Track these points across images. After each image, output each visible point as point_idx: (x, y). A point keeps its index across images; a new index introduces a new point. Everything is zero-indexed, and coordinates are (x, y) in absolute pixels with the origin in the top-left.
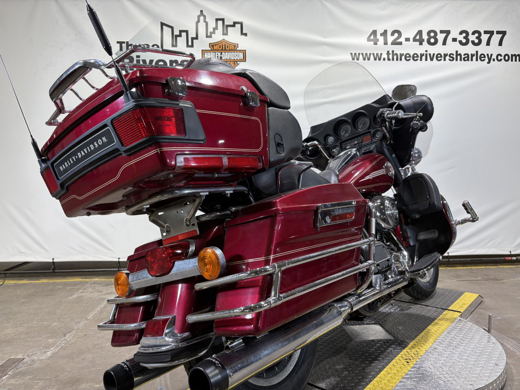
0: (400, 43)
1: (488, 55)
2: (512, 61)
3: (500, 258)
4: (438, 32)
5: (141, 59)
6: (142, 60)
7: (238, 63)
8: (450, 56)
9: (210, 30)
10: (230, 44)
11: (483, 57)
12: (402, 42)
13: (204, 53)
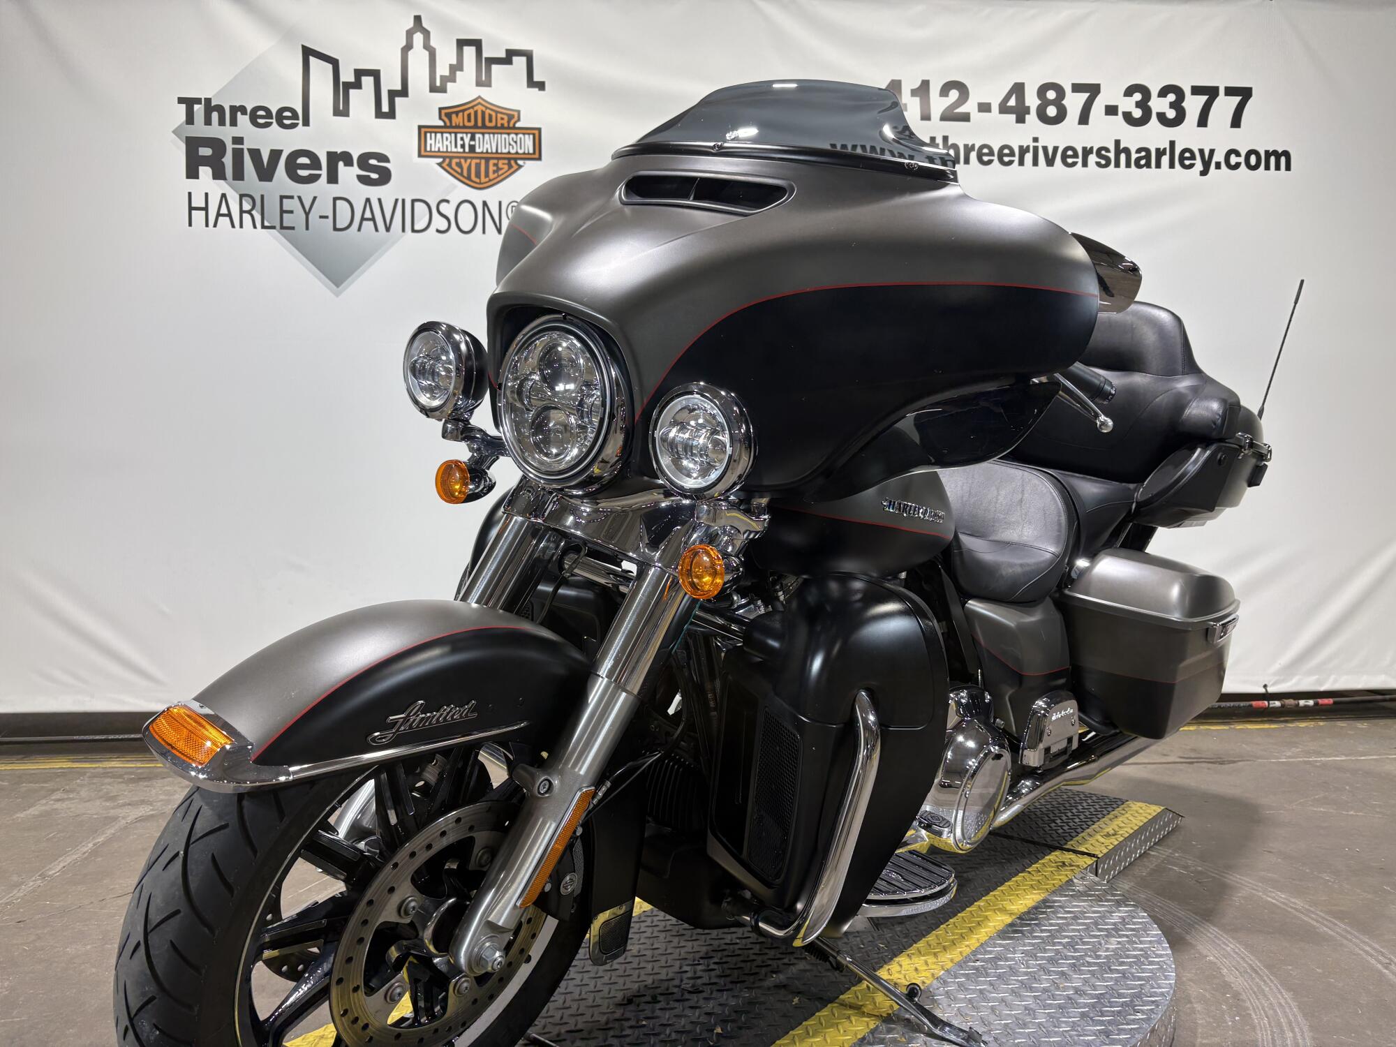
0: (965, 118)
1: (1201, 151)
2: (1267, 168)
3: (1236, 704)
4: (1068, 89)
5: (245, 147)
6: (248, 149)
7: (520, 162)
8: (1099, 154)
9: (442, 70)
10: (498, 110)
11: (1188, 159)
12: (969, 114)
13: (426, 133)
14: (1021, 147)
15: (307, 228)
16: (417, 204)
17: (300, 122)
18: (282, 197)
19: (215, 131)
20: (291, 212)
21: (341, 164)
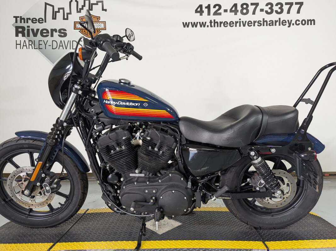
1: (288, 21)
2: (308, 24)
4: (249, 5)
5: (30, 28)
6: (31, 29)
7: (101, 31)
8: (258, 23)
9: (80, 7)
10: (95, 17)
11: (284, 23)
12: (221, 13)
13: (76, 23)
14: (236, 22)
15: (46, 49)
16: (74, 42)
17: (44, 21)
18: (39, 41)
19: (22, 24)
20: (41, 44)
21: (54, 32)
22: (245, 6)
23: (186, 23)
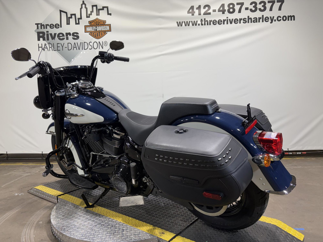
1: (271, 17)
2: (288, 20)
4: (235, 4)
5: (49, 33)
6: (50, 34)
7: (107, 32)
8: (244, 20)
9: (89, 12)
10: (101, 21)
11: (267, 19)
12: (210, 13)
13: (86, 27)
14: (224, 20)
15: (63, 50)
16: (85, 43)
17: (60, 27)
18: (57, 44)
19: (43, 30)
20: (59, 47)
21: (69, 35)
22: (231, 6)
23: (180, 22)
